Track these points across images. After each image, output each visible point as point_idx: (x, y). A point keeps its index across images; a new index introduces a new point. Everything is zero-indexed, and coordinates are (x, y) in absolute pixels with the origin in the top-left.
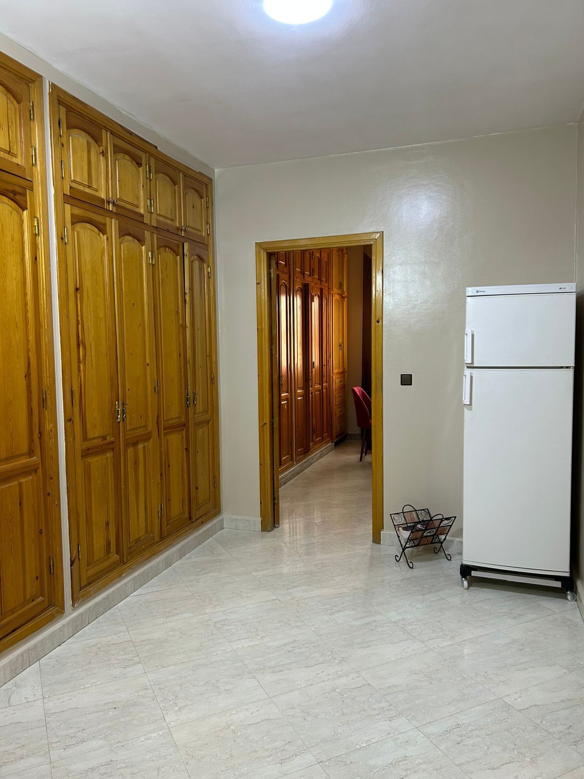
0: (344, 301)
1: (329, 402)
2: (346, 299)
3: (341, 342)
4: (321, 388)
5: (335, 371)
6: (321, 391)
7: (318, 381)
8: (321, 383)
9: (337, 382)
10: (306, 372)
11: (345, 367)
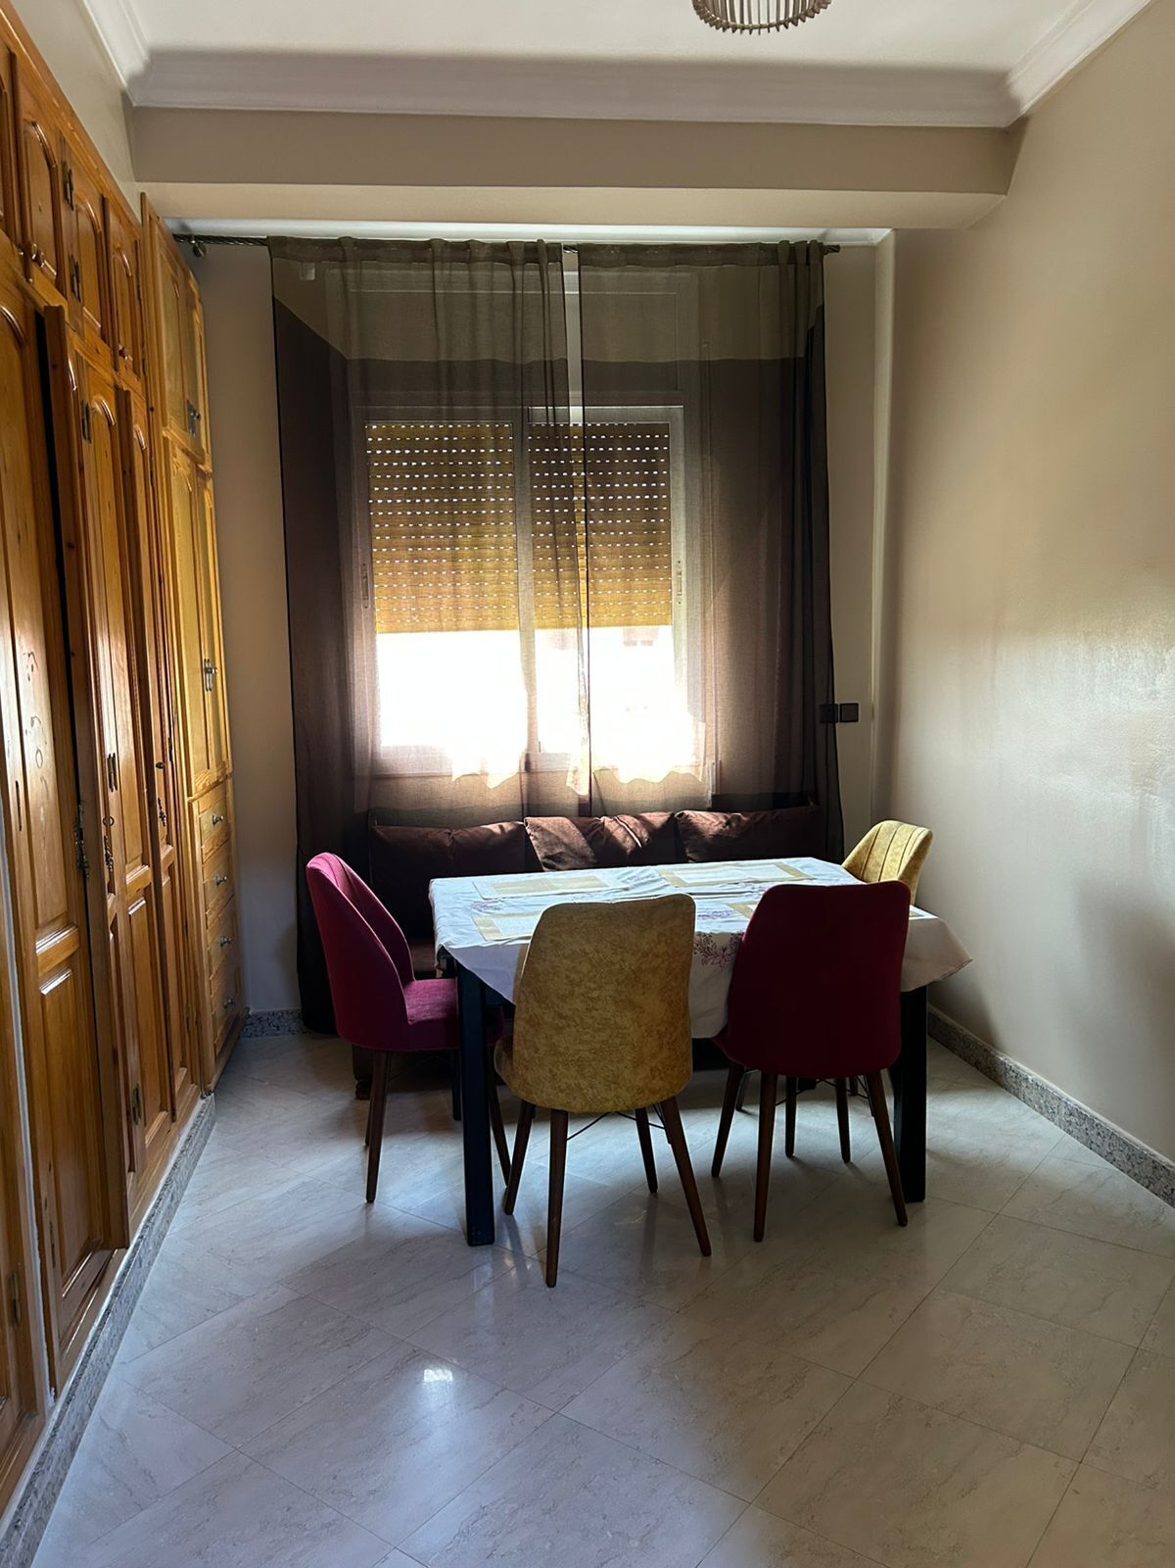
0: (205, 486)
1: (184, 927)
2: (210, 484)
3: (206, 656)
4: (150, 876)
5: (199, 782)
6: (152, 892)
7: (135, 849)
8: (151, 856)
9: (204, 827)
10: (77, 822)
11: (224, 759)
